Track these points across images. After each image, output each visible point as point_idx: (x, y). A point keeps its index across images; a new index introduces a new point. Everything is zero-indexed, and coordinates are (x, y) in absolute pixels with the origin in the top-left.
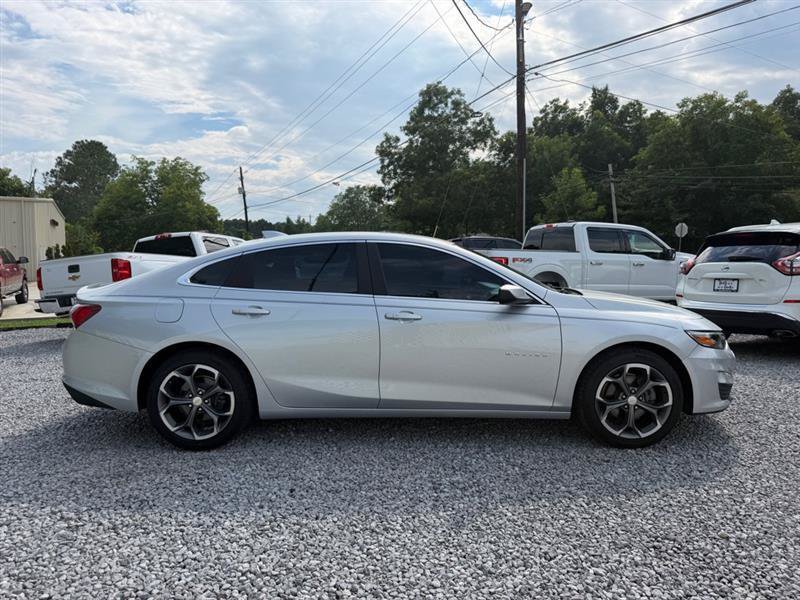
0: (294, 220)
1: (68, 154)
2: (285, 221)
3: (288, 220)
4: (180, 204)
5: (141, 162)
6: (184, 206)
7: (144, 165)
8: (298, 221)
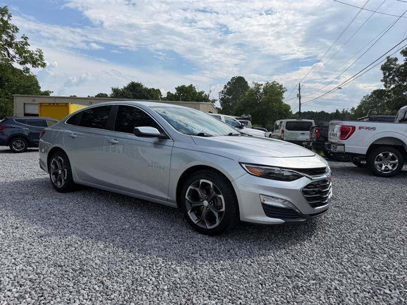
0: (340, 111)
1: (229, 83)
2: (335, 112)
3: (337, 111)
4: (270, 104)
5: (256, 84)
6: (272, 105)
7: (258, 86)
8: (343, 111)
